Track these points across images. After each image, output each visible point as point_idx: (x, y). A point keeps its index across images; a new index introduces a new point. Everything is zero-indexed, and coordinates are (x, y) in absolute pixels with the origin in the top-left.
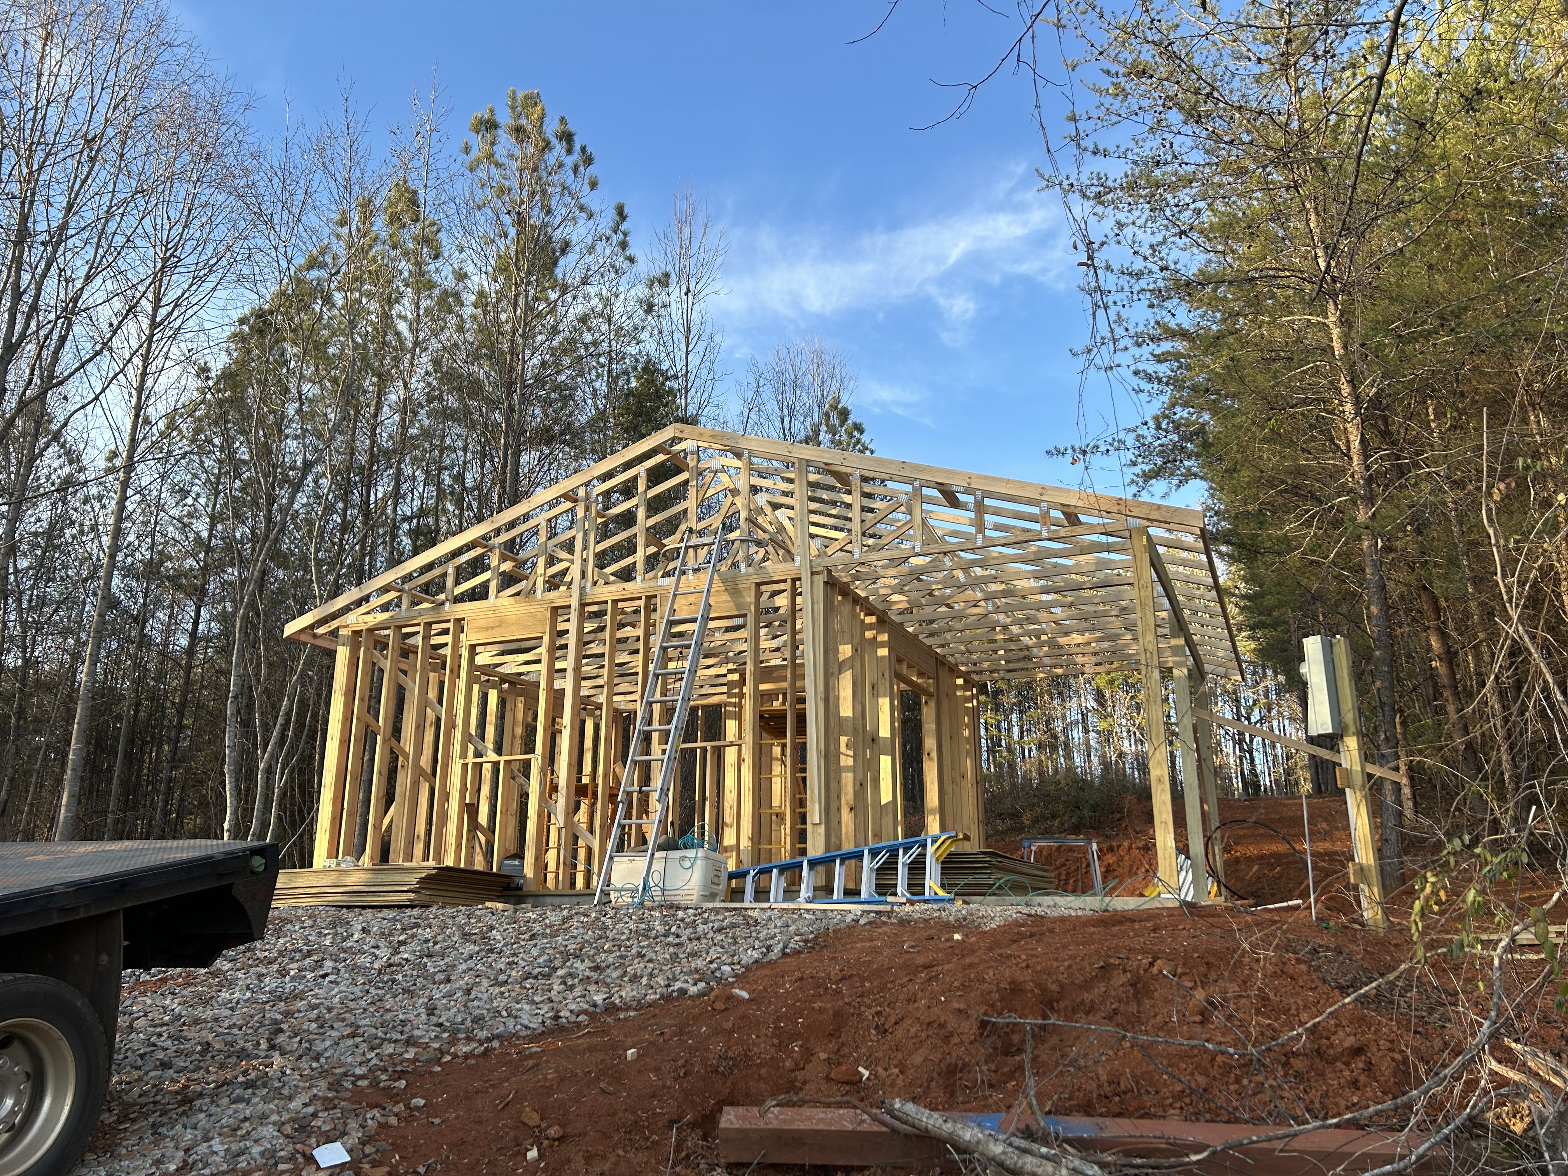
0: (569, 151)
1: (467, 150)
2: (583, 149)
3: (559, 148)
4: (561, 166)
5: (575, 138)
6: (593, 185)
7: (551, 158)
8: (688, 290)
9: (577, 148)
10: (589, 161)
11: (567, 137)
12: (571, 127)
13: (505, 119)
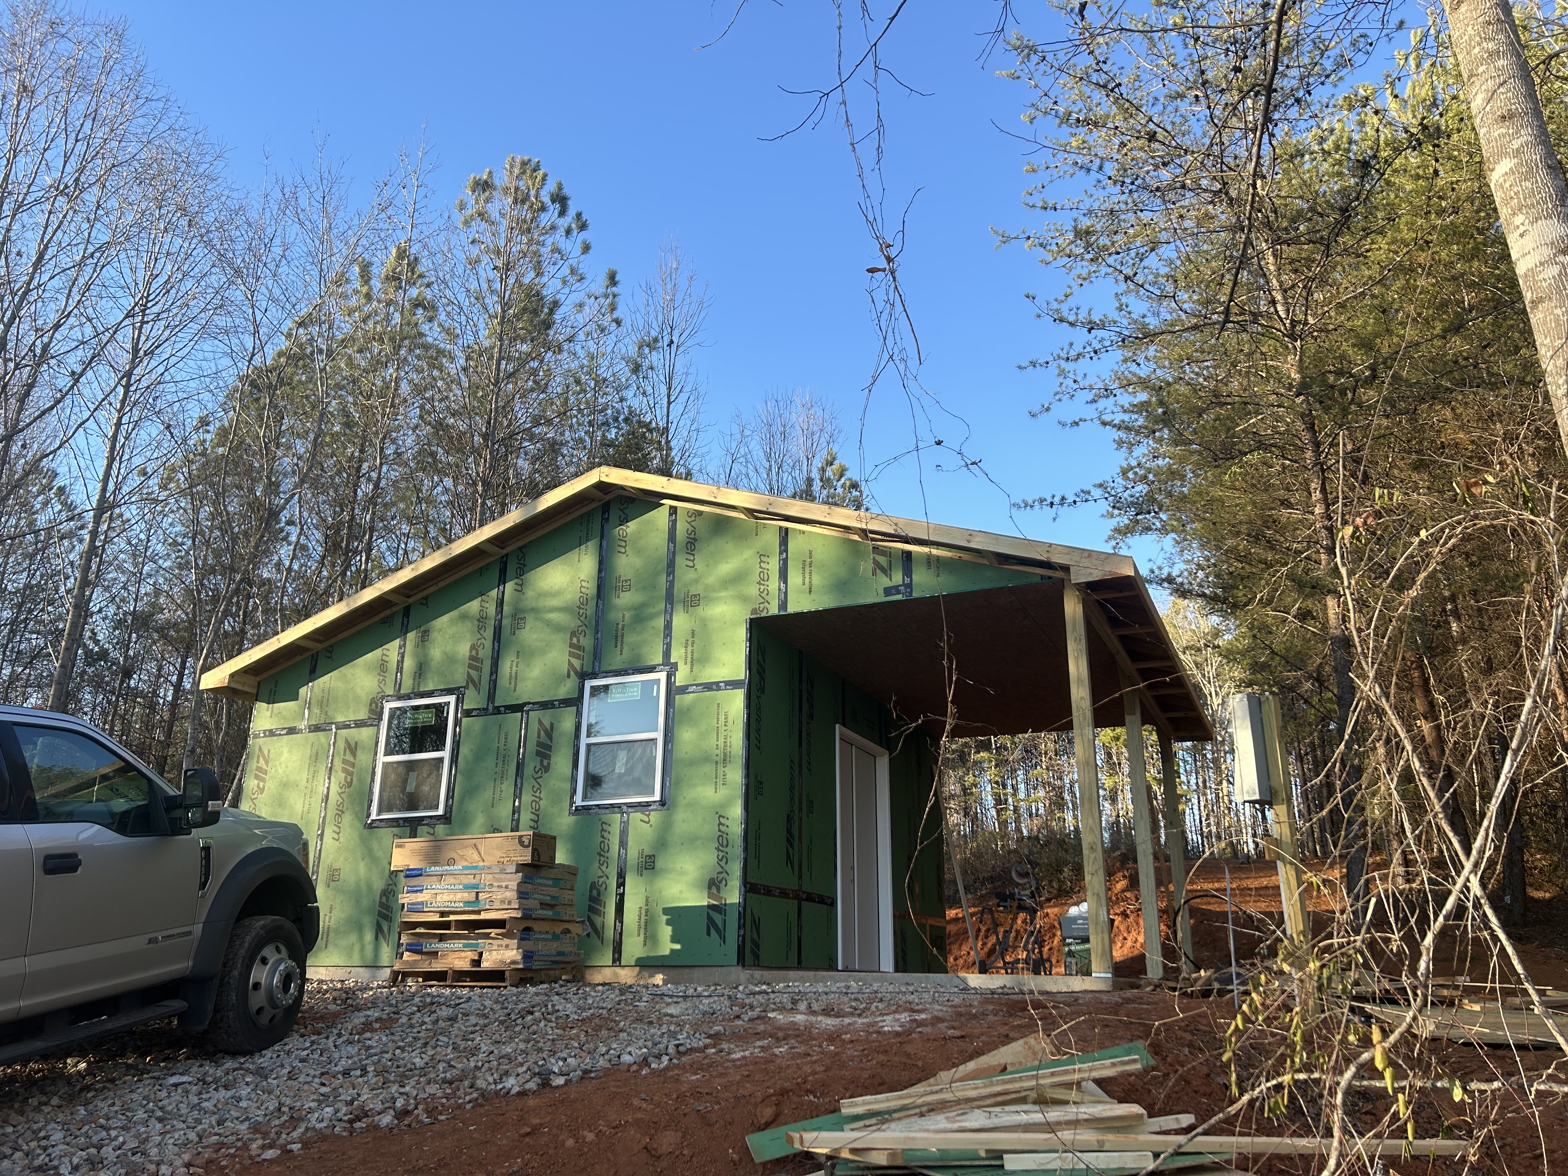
0: (562, 213)
1: (462, 207)
2: (579, 215)
3: (554, 209)
4: (553, 228)
5: (570, 202)
6: (586, 248)
7: (545, 219)
8: (672, 342)
9: (572, 212)
10: (583, 227)
11: (561, 200)
12: (566, 191)
13: (502, 179)
